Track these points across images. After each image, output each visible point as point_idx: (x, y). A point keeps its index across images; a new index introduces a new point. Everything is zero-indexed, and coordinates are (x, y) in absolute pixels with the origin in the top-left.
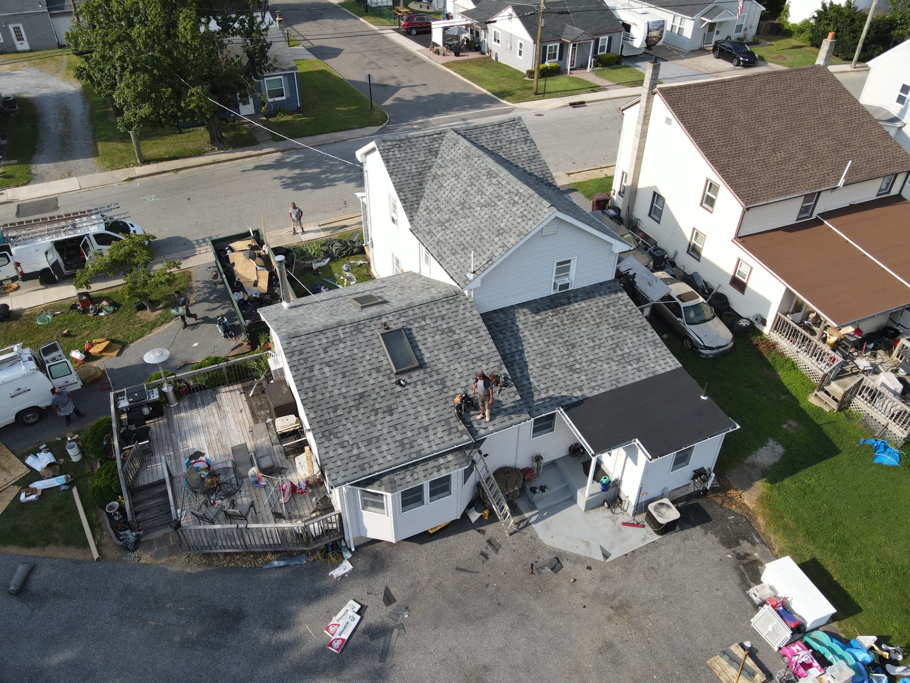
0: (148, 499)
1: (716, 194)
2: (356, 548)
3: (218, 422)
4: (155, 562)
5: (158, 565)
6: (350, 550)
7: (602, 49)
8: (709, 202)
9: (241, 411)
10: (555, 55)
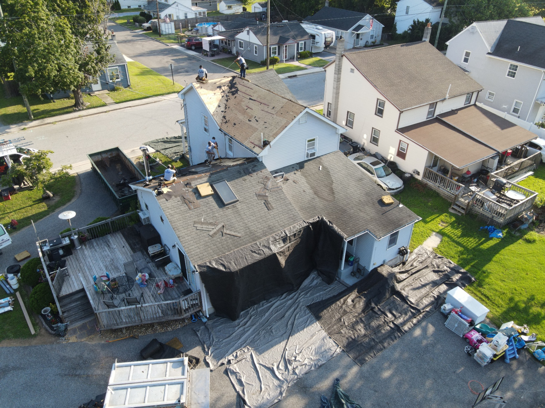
0: (70, 303)
1: (383, 108)
2: (209, 315)
3: (110, 254)
4: (79, 340)
5: (82, 342)
6: (206, 317)
7: (301, 49)
8: (380, 112)
9: (124, 247)
10: (276, 52)
